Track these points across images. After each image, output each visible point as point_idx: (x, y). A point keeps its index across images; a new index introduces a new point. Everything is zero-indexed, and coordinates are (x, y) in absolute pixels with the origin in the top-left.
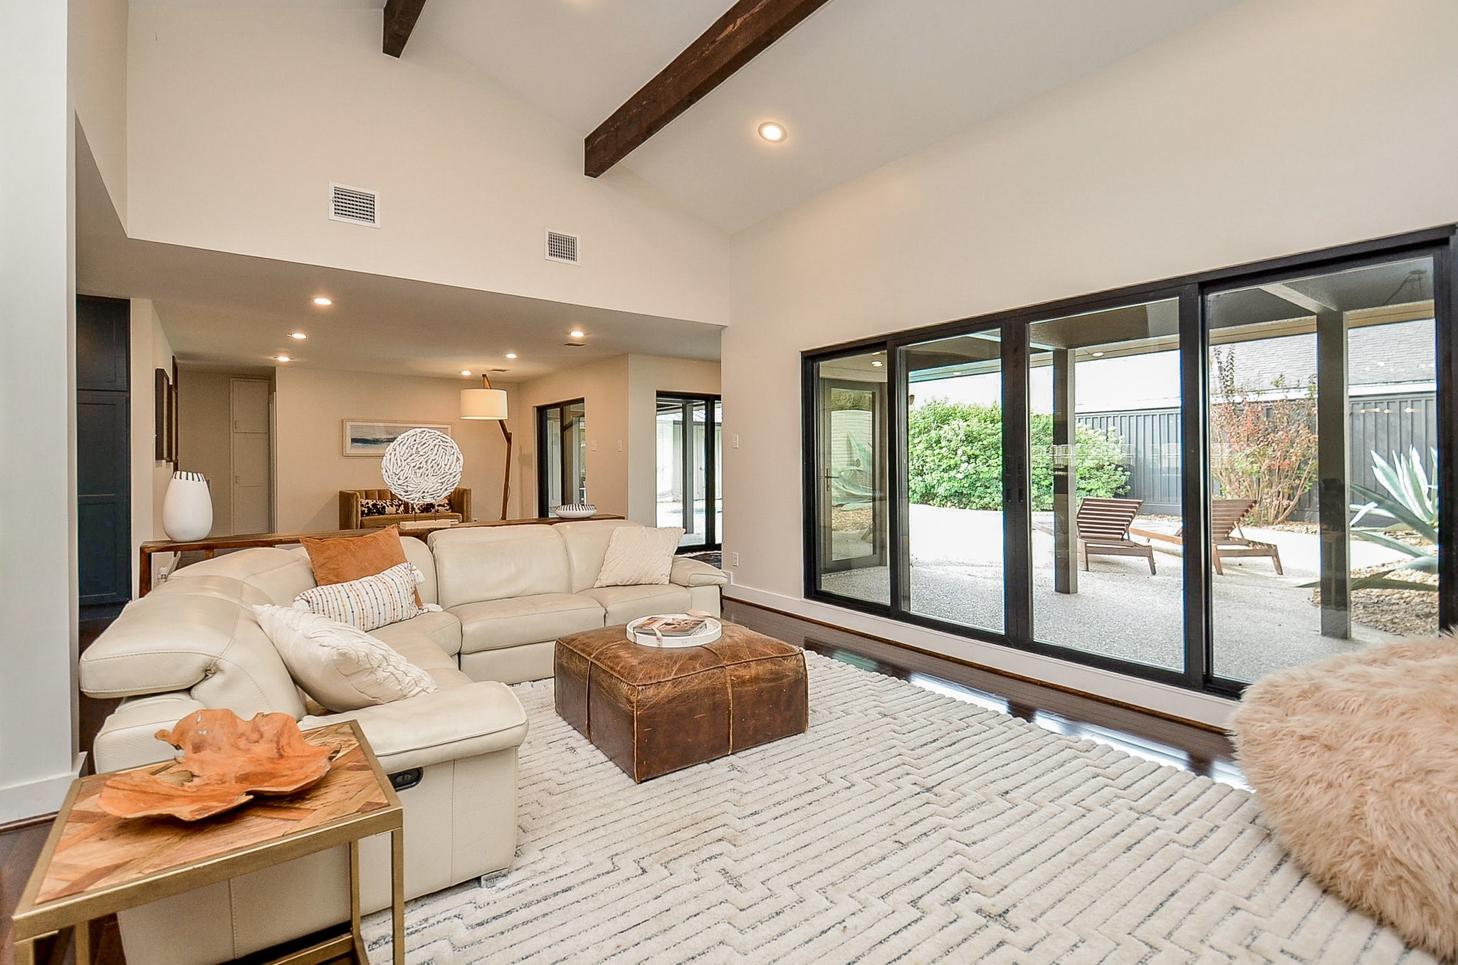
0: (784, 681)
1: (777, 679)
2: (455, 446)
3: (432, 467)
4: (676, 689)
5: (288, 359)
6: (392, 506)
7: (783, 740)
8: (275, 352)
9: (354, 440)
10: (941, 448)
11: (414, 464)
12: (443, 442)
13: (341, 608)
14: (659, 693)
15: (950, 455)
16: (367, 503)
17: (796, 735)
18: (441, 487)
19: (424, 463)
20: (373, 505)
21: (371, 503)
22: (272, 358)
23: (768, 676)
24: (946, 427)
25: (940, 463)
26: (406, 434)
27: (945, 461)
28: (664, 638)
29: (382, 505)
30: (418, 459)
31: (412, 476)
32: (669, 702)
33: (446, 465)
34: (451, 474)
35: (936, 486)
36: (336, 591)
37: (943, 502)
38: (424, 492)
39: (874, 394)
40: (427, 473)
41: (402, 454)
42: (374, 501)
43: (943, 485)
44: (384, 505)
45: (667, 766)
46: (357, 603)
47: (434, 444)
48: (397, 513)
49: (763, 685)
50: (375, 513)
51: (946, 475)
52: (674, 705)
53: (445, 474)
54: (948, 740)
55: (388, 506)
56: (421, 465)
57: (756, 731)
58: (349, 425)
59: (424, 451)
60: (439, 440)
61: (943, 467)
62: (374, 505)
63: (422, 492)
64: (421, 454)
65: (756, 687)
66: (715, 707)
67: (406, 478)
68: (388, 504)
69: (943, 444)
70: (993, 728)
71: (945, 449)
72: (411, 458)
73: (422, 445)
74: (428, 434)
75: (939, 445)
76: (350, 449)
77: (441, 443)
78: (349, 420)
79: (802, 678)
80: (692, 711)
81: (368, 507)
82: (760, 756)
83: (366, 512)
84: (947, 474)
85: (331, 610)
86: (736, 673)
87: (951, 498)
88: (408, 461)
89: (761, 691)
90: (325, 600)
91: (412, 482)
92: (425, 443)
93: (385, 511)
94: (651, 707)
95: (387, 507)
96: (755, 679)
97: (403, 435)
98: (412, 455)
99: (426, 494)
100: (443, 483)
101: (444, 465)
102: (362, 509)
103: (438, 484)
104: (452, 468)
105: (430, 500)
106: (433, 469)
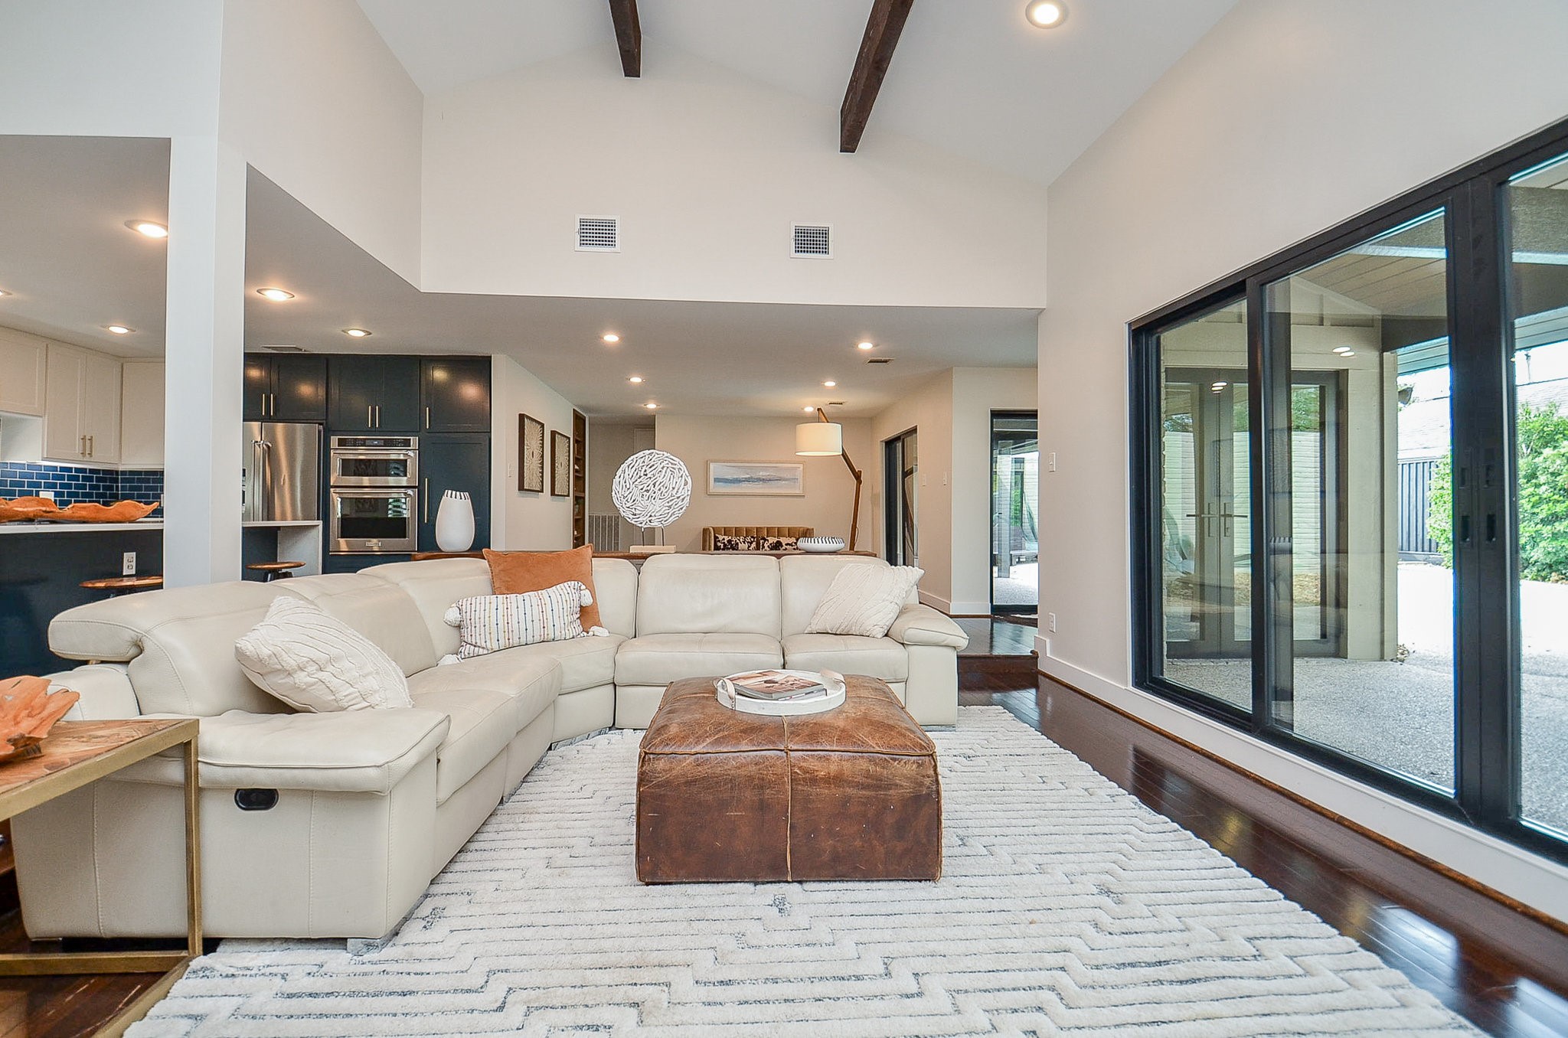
0: (891, 792)
1: (878, 787)
2: (684, 468)
3: (659, 490)
4: (700, 769)
5: (654, 406)
6: (744, 543)
7: (891, 883)
9: (717, 480)
10: (1538, 486)
11: (642, 487)
12: (672, 464)
13: (487, 619)
14: (671, 769)
15: (1556, 497)
16: (724, 539)
17: (920, 881)
18: (668, 511)
19: (651, 486)
20: (728, 541)
21: (727, 538)
23: (859, 779)
24: (1547, 452)
25: (1536, 510)
26: (636, 456)
27: (1545, 506)
28: (738, 697)
29: (736, 541)
30: (645, 482)
31: (640, 499)
32: (688, 783)
33: (673, 488)
34: (678, 498)
35: (1528, 547)
36: (488, 602)
37: (1543, 574)
38: (651, 516)
39: (1322, 389)
40: (654, 495)
41: (630, 476)
42: (730, 538)
43: (1541, 545)
45: (682, 872)
46: (540, 620)
47: (661, 466)
49: (849, 791)
50: (729, 549)
51: (1546, 530)
52: (694, 789)
53: (673, 498)
54: (1182, 971)
56: (648, 488)
57: (836, 858)
58: (712, 465)
59: (652, 473)
60: (667, 462)
61: (1541, 516)
62: (729, 541)
63: (649, 515)
64: (649, 476)
65: (838, 792)
66: (763, 806)
67: (634, 501)
68: (741, 540)
69: (1542, 479)
70: (1312, 975)
71: (1544, 488)
72: (639, 480)
73: (650, 467)
74: (657, 456)
75: (1534, 481)
76: (713, 488)
77: (670, 465)
79: (929, 795)
80: (724, 805)
81: (724, 543)
82: (832, 896)
83: (722, 547)
84: (1549, 527)
85: (477, 620)
86: (802, 764)
87: (1560, 567)
88: (636, 483)
89: (846, 800)
90: (473, 609)
91: (640, 505)
92: (653, 465)
93: (738, 548)
94: (659, 786)
95: (740, 544)
96: (837, 780)
97: (632, 457)
98: (640, 477)
99: (653, 518)
100: (670, 507)
101: (671, 489)
102: (719, 544)
103: (665, 508)
104: (680, 492)
105: (657, 524)
106: (660, 492)
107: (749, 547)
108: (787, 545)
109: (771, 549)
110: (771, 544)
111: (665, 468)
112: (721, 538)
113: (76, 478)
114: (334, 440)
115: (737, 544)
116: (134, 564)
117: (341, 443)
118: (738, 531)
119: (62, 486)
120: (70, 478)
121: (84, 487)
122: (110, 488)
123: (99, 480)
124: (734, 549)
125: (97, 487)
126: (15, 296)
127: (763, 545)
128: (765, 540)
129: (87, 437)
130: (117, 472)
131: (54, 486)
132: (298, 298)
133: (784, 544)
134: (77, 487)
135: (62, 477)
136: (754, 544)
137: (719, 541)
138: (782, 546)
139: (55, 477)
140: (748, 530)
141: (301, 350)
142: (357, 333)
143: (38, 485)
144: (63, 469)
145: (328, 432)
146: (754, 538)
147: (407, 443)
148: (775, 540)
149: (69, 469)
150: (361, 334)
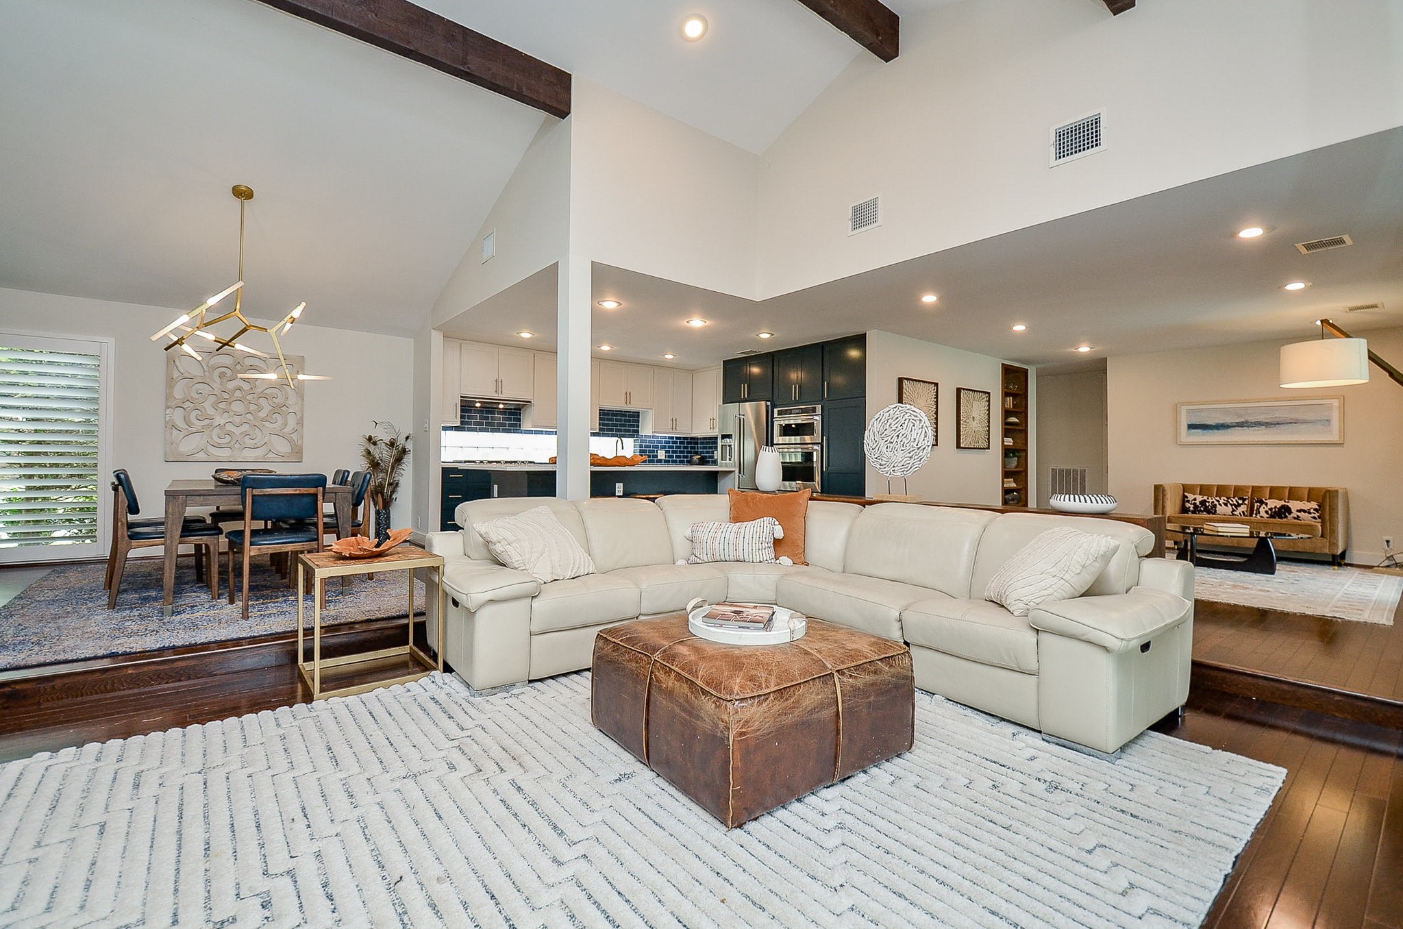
3: (901, 441)
5: (1088, 349)
6: (1226, 505)
8: (1076, 344)
9: (1191, 427)
11: (887, 439)
16: (1195, 499)
19: (895, 438)
20: (1200, 502)
21: (1199, 498)
22: (1073, 350)
29: (1213, 502)
30: (890, 434)
31: (885, 451)
33: (915, 440)
34: (919, 448)
40: (896, 447)
41: (878, 429)
42: (1205, 497)
44: (1216, 502)
47: (904, 419)
48: (1233, 515)
50: (1202, 511)
53: (914, 449)
55: (1220, 505)
56: (892, 440)
58: (1184, 410)
59: (896, 425)
60: (906, 415)
62: (1203, 503)
64: (893, 428)
68: (1221, 501)
72: (885, 433)
73: (894, 421)
74: (901, 409)
76: (1186, 436)
77: (910, 417)
78: (1184, 404)
81: (1195, 504)
83: (1191, 509)
88: (882, 436)
92: (897, 418)
93: (1216, 511)
95: (1218, 506)
98: (886, 430)
99: (896, 469)
100: (911, 458)
101: (912, 440)
102: (1188, 505)
103: (906, 459)
104: (920, 443)
105: (899, 474)
106: (902, 443)
107: (1233, 510)
108: (1299, 511)
109: (1272, 516)
110: (1271, 509)
111: (908, 420)
112: (1190, 497)
113: (676, 443)
114: (776, 410)
115: (1215, 506)
116: (622, 490)
117: (780, 413)
118: (1221, 490)
119: (669, 447)
120: (673, 442)
121: (680, 447)
122: (694, 448)
123: (688, 443)
124: (1209, 512)
125: (687, 448)
126: (615, 348)
127: (1258, 509)
128: (1262, 502)
129: (674, 419)
130: (698, 438)
131: (665, 447)
132: (708, 323)
133: (1293, 510)
134: (677, 447)
135: (669, 442)
136: (1243, 508)
137: (1188, 501)
138: (1290, 512)
139: (666, 442)
140: (1238, 490)
141: (756, 352)
142: (765, 336)
143: (657, 447)
144: (670, 438)
145: (774, 406)
146: (1244, 500)
147: (814, 410)
148: (1279, 504)
149: (672, 438)
150: (768, 336)
